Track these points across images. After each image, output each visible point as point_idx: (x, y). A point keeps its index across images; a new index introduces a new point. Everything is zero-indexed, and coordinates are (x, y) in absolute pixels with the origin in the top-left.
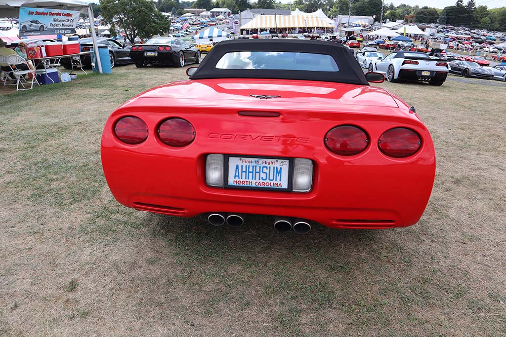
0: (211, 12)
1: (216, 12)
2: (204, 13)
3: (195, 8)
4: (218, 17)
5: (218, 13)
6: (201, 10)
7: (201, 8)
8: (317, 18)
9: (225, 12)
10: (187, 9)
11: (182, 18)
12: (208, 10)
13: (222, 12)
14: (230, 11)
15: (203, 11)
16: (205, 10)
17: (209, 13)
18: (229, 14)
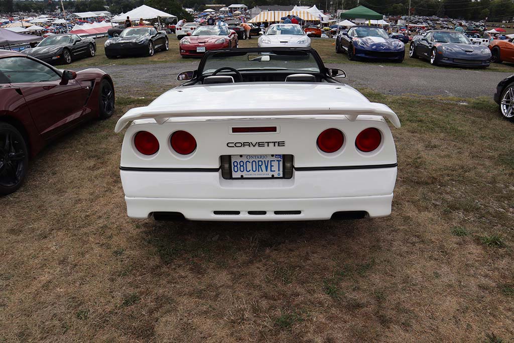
0: (229, 8)
1: (234, 8)
2: (223, 9)
3: (214, 4)
4: (236, 12)
5: (236, 9)
6: (221, 5)
7: (221, 4)
8: (308, 13)
9: (242, 8)
10: (209, 5)
11: (203, 14)
12: (227, 6)
13: (239, 8)
14: (246, 7)
15: (222, 7)
16: (225, 5)
17: (227, 9)
18: (245, 10)
